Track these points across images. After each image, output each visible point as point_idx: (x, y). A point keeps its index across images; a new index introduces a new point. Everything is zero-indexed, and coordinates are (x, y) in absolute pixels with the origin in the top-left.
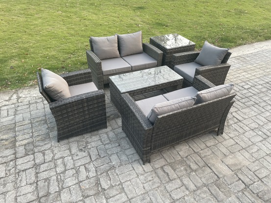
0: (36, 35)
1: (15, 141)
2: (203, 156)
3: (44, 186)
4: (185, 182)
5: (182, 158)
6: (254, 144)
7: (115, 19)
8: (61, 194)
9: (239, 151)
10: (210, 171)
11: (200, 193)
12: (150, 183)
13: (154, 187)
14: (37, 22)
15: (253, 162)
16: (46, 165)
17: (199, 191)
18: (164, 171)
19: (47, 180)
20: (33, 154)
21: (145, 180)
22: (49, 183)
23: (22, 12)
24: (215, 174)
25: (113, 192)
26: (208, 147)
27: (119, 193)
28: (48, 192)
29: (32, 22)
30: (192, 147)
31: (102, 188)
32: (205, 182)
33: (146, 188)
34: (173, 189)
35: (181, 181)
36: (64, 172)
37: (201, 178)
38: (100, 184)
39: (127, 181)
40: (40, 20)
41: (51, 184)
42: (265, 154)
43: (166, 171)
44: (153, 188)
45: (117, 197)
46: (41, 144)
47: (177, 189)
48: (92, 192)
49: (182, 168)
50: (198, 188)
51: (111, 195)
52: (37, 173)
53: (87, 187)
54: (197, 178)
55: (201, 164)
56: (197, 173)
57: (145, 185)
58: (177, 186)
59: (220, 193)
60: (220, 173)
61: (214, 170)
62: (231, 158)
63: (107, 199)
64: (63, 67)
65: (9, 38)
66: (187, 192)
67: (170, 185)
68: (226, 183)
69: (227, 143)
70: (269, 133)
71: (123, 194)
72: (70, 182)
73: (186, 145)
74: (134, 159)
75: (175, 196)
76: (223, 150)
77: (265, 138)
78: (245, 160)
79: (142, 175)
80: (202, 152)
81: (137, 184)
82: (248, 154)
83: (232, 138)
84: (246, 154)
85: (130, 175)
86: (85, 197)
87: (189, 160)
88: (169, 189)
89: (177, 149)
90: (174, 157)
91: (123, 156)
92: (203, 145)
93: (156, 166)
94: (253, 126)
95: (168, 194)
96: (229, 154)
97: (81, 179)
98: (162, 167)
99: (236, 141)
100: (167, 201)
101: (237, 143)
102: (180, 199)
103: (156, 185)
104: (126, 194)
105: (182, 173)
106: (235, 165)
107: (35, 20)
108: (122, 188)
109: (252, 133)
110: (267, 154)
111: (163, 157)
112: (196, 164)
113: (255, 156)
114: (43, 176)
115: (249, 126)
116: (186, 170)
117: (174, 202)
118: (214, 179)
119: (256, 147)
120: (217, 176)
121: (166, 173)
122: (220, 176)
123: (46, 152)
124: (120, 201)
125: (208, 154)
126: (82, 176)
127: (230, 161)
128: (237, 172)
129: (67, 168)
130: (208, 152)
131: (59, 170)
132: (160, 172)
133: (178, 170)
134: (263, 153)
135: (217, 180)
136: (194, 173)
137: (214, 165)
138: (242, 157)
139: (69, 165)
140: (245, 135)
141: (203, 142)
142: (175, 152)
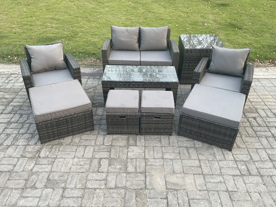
0: (94, 21)
1: (12, 101)
2: (149, 163)
3: (3, 138)
4: (109, 178)
5: (127, 158)
6: (221, 175)
7: (182, 14)
8: (9, 148)
9: (194, 174)
10: (143, 178)
11: (114, 193)
12: (79, 167)
13: (79, 171)
14: (102, 10)
15: (200, 190)
16: (16, 124)
17: (115, 191)
18: (100, 162)
19: (8, 135)
20: (14, 114)
21: (77, 163)
22: (8, 138)
24: (145, 183)
25: (45, 161)
26: (163, 159)
27: (48, 164)
28: (2, 143)
29: (98, 9)
30: (146, 153)
31: (39, 156)
32: (127, 186)
33: (72, 169)
34: (93, 179)
35: (107, 176)
36: (22, 134)
37: (127, 181)
38: (40, 152)
39: (63, 158)
40: (107, 9)
42: (225, 189)
43: (101, 163)
44: (77, 171)
45: (44, 166)
46: (25, 109)
47: (96, 180)
48: (30, 155)
49: (118, 167)
50: (116, 187)
51: (40, 163)
52: (6, 128)
53: (30, 150)
54: (124, 179)
55: (142, 170)
56: (128, 176)
57: (73, 167)
58: (99, 179)
59: (134, 200)
60: (151, 184)
61: (147, 180)
62: (177, 177)
63: (36, 164)
64: (94, 54)
65: (70, 22)
66: (103, 187)
67: (94, 175)
68: (148, 195)
69: (188, 163)
70: (254, 172)
71: (50, 166)
72: (21, 142)
73: (142, 150)
74: (83, 144)
75: (89, 185)
76: (178, 166)
77: (244, 175)
78: (192, 186)
79: (78, 158)
80: (152, 160)
81: (68, 163)
82: (203, 181)
83: (199, 161)
84: (200, 180)
85: (69, 154)
86: (22, 156)
87: (132, 163)
88: (89, 177)
89: (129, 150)
90: (120, 155)
91: (77, 139)
92: (160, 155)
93: (97, 156)
94: (241, 157)
95: (85, 181)
96: (180, 173)
97: (30, 143)
98: (101, 159)
99: (202, 164)
100: (79, 186)
101: (201, 167)
102: (92, 189)
103: (82, 170)
104: (52, 167)
105: (114, 170)
106: (175, 184)
107: (103, 8)
108: (54, 162)
109: (232, 164)
110: (227, 191)
111: (110, 152)
112: (136, 168)
113: (209, 186)
114: (8, 131)
115: (235, 156)
116: (120, 169)
117: (84, 189)
118: (139, 187)
119: (220, 179)
120: (146, 186)
121: (100, 165)
122: (148, 187)
123: (24, 116)
124: (43, 170)
125: (156, 164)
126: (33, 142)
127: (173, 179)
128: (171, 192)
129: (28, 132)
130: (158, 163)
131: (22, 131)
132: (95, 162)
133: (112, 166)
134: (222, 187)
135: (141, 189)
136: (125, 175)
137: (152, 175)
138: (192, 181)
139: (31, 130)
140: (220, 163)
141: (163, 153)
142: (125, 151)
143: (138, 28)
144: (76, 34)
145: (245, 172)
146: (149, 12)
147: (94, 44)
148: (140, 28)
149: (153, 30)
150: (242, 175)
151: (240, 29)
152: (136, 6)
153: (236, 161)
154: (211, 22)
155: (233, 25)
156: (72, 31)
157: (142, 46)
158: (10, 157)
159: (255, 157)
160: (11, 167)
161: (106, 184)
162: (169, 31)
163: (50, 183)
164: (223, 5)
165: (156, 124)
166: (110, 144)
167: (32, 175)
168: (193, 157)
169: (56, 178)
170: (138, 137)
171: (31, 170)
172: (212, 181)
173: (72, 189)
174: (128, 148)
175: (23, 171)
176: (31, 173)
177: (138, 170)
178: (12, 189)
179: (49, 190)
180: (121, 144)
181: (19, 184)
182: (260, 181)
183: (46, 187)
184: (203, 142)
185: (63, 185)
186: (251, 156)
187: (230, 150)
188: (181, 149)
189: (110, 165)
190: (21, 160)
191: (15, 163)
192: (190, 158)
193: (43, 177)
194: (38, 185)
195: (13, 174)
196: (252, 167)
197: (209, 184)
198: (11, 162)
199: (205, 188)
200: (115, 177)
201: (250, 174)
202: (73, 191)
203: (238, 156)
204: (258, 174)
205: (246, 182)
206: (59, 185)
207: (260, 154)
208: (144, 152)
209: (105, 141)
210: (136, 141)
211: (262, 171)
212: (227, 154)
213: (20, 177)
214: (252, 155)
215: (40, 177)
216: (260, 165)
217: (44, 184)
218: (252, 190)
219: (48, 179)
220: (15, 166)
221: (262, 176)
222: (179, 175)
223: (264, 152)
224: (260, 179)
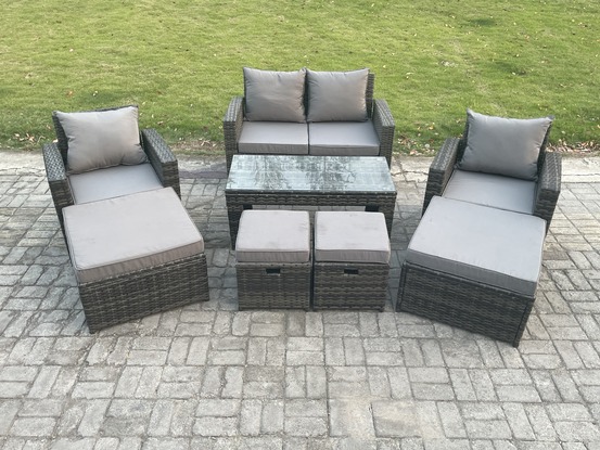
0: (204, 58)
1: (23, 236)
2: (335, 377)
3: (4, 321)
4: (245, 412)
5: (285, 365)
6: (498, 401)
7: (395, 42)
8: (18, 344)
9: (437, 401)
10: (323, 412)
11: (257, 446)
12: (177, 386)
13: (177, 396)
14: (221, 34)
15: (452, 439)
16: (33, 288)
17: (259, 441)
18: (224, 374)
19: (16, 313)
20: (29, 265)
21: (171, 377)
22: (15, 319)
23: (207, 10)
24: (329, 423)
25: (99, 374)
26: (366, 366)
27: (106, 381)
29: (214, 32)
30: (328, 352)
31: (85, 361)
32: (287, 430)
33: (161, 392)
34: (210, 413)
35: (241, 406)
36: (48, 311)
37: (287, 418)
38: (88, 352)
39: (139, 366)
40: (231, 30)
41: (17, 322)
42: (507, 435)
43: (227, 377)
44: (173, 396)
45: (97, 385)
46: (54, 253)
47: (217, 417)
48: (64, 360)
49: (266, 385)
50: (263, 434)
51: (89, 378)
52: (11, 297)
53: (65, 348)
54: (281, 413)
55: (319, 391)
56: (288, 405)
57: (164, 385)
58: (222, 413)
60: (341, 425)
61: (332, 416)
62: (400, 409)
63: (79, 380)
64: (206, 129)
65: (150, 58)
66: (232, 432)
67: (212, 404)
69: (423, 374)
70: (571, 394)
71: (111, 385)
72: (45, 330)
73: (318, 345)
74: (184, 333)
75: (200, 429)
76: (399, 384)
77: (549, 402)
78: (434, 427)
79: (175, 365)
80: (341, 369)
81: (151, 377)
82: (459, 417)
83: (448, 369)
84: (451, 415)
85: (153, 356)
86: (48, 363)
87: (296, 375)
88: (201, 411)
89: (289, 345)
90: (270, 358)
91: (170, 321)
92: (359, 358)
93: (217, 361)
94: (541, 361)
95: (191, 419)
96: (406, 398)
97: (65, 332)
98: (225, 367)
99: (454, 377)
100: (178, 431)
101: (450, 383)
102: (207, 437)
103: (184, 394)
104: (115, 387)
105: (257, 393)
106: (395, 425)
107: (223, 28)
108: (120, 375)
109: (520, 377)
110: (513, 439)
111: (245, 350)
112: (305, 388)
113: (472, 427)
114: (16, 304)
115: (526, 358)
116: (271, 390)
117: (190, 438)
118: (315, 433)
119: (496, 411)
120: (329, 430)
121: (224, 383)
122: (334, 432)
123: (51, 269)
124: (95, 394)
125: (352, 378)
126: (71, 329)
127: (390, 413)
128: (386, 442)
129: (61, 305)
130: (355, 375)
131: (46, 304)
132: (214, 374)
133: (253, 384)
134: (501, 431)
135: (319, 437)
136: (281, 404)
137: (344, 405)
138: (434, 416)
139: (67, 303)
140: (493, 374)
141: (364, 351)
142: (280, 347)
143: (302, 73)
144: (165, 85)
145: (551, 395)
146: (323, 37)
147: (205, 107)
148: (307, 74)
149: (336, 76)
150: (545, 402)
151: (521, 74)
152: (295, 25)
153: (529, 370)
154: (459, 59)
155: (505, 65)
156: (157, 80)
157: (312, 112)
158: (20, 364)
159: (572, 361)
160: (22, 388)
161: (239, 427)
162: (371, 79)
163: (112, 425)
164: (482, 22)
165: (347, 286)
166: (246, 332)
167: (71, 405)
168: (433, 362)
169: (126, 411)
170: (308, 315)
171: (69, 394)
172: (479, 415)
173: (162, 438)
174: (286, 341)
175: (49, 397)
176: (69, 400)
177: (311, 393)
178: (25, 439)
179: (111, 441)
180: (271, 333)
181: (40, 427)
182: (586, 415)
183: (102, 433)
184: (453, 325)
185: (141, 429)
186: (561, 358)
187: (515, 345)
188: (404, 342)
189: (246, 381)
190: (45, 371)
191: (30, 378)
192: (425, 364)
193: (95, 410)
194: (85, 429)
195: (28, 405)
196: (566, 383)
197: (473, 422)
198: (22, 376)
199: (462, 433)
200: (258, 409)
201: (563, 400)
202: (164, 443)
203: (532, 357)
204: (580, 399)
205: (554, 417)
206: (132, 429)
207: (582, 353)
208: (324, 350)
209: (234, 327)
210: (303, 326)
211: (587, 393)
212: (508, 352)
213: (44, 410)
214: (564, 354)
215: (89, 410)
216: (583, 380)
217: (98, 427)
218: (567, 436)
219: (108, 416)
220: (31, 385)
221: (588, 404)
222: (403, 404)
223: (590, 347)
224: (586, 410)
